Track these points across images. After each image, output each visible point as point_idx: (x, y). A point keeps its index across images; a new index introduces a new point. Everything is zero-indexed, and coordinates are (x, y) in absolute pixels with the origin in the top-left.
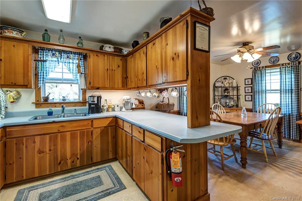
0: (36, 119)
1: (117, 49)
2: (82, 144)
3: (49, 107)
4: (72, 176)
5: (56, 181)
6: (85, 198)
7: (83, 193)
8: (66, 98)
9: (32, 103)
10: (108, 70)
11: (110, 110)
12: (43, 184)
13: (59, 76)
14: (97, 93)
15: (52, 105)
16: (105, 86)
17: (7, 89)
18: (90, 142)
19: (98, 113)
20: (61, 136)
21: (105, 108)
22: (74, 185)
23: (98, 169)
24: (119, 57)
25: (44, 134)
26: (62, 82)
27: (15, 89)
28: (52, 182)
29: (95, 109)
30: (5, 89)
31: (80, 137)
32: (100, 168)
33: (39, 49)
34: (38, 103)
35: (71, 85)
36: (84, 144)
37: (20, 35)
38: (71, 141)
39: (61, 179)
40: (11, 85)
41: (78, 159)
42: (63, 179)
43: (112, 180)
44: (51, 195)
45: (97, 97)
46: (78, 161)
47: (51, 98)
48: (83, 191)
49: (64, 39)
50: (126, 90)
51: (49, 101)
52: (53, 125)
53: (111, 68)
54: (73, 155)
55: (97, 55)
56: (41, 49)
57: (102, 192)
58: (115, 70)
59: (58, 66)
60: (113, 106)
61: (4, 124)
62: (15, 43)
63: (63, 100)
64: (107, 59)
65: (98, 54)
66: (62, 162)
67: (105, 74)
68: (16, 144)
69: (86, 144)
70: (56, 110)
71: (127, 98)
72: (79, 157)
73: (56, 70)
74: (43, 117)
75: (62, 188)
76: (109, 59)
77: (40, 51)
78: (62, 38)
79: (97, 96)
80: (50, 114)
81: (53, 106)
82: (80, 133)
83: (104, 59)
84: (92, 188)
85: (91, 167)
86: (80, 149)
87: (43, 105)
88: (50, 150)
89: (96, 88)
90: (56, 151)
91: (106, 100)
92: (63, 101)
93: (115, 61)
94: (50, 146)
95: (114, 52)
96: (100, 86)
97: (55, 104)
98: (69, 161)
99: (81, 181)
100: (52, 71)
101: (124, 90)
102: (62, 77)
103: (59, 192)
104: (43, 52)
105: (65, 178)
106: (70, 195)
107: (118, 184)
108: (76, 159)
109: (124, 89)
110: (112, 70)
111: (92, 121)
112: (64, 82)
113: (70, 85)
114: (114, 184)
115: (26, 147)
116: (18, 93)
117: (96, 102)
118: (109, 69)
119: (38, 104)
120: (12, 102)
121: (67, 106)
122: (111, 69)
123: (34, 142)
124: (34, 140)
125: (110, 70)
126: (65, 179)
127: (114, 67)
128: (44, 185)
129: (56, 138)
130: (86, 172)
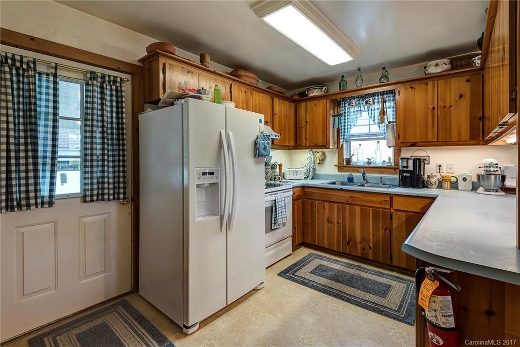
0: (334, 183)
1: (460, 60)
2: (376, 229)
3: (349, 172)
4: (360, 267)
5: (342, 262)
6: (351, 295)
7: (354, 289)
8: (372, 160)
9: (335, 165)
10: (434, 108)
11: (446, 185)
12: (328, 258)
13: (365, 130)
14: (420, 153)
15: (354, 169)
16: (427, 139)
17: (315, 150)
18: (388, 230)
19: (414, 188)
20: (350, 209)
21: (433, 180)
22: (353, 276)
23: (398, 278)
24: (461, 78)
25: (333, 202)
26: (368, 138)
27: (320, 150)
28: (337, 261)
29: (409, 180)
30: (314, 150)
31: (373, 219)
32: (401, 279)
33: (340, 101)
34: (339, 166)
35: (378, 142)
36: (379, 230)
37: (320, 92)
38: (361, 220)
39: (346, 263)
40: (313, 146)
41: (370, 248)
42: (348, 264)
43: (403, 301)
44: (325, 271)
45: (414, 160)
46: (371, 252)
47: (354, 159)
48: (354, 288)
49: (362, 80)
50: (482, 145)
51: (352, 164)
52: (341, 194)
53: (441, 103)
54: (364, 240)
55: (412, 88)
56: (343, 101)
57: (374, 303)
58: (450, 107)
59: (360, 117)
60: (453, 179)
61: (303, 184)
62: (317, 102)
63: (367, 163)
64: (432, 88)
65: (413, 85)
66: (351, 243)
67: (427, 117)
68: (311, 205)
69: (381, 232)
70: (357, 175)
71: (485, 164)
72: (371, 246)
73: (359, 122)
74: (342, 184)
75: (339, 271)
76: (436, 88)
77: (342, 103)
78: (360, 78)
79: (415, 157)
80: (350, 180)
81: (356, 170)
82: (373, 211)
83: (427, 90)
84: (367, 292)
85: (393, 271)
86: (373, 236)
87: (344, 168)
88: (338, 223)
89: (410, 144)
90: (344, 227)
91: (440, 166)
92: (367, 165)
93: (453, 86)
94: (338, 218)
95: (452, 69)
96: (418, 141)
97: (357, 168)
98: (359, 246)
99: (363, 278)
100: (354, 125)
101: (479, 144)
102: (368, 132)
103: (334, 273)
104: (345, 103)
105: (351, 265)
106: (340, 282)
107: (407, 312)
108: (368, 247)
109: (477, 143)
110: (445, 107)
111: (391, 199)
112: (371, 137)
113: (376, 142)
114: (400, 308)
115: (318, 212)
116: (324, 154)
117: (411, 168)
118: (436, 107)
119: (340, 168)
120: (319, 164)
121: (369, 172)
122: (442, 105)
123: (324, 208)
124: (324, 206)
125: (439, 109)
126: (349, 265)
127: (448, 101)
128: (329, 260)
129: (345, 211)
130: (378, 272)
